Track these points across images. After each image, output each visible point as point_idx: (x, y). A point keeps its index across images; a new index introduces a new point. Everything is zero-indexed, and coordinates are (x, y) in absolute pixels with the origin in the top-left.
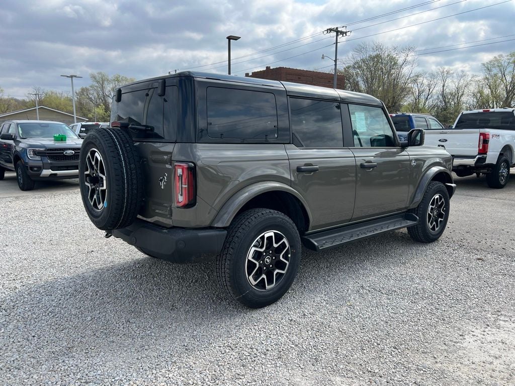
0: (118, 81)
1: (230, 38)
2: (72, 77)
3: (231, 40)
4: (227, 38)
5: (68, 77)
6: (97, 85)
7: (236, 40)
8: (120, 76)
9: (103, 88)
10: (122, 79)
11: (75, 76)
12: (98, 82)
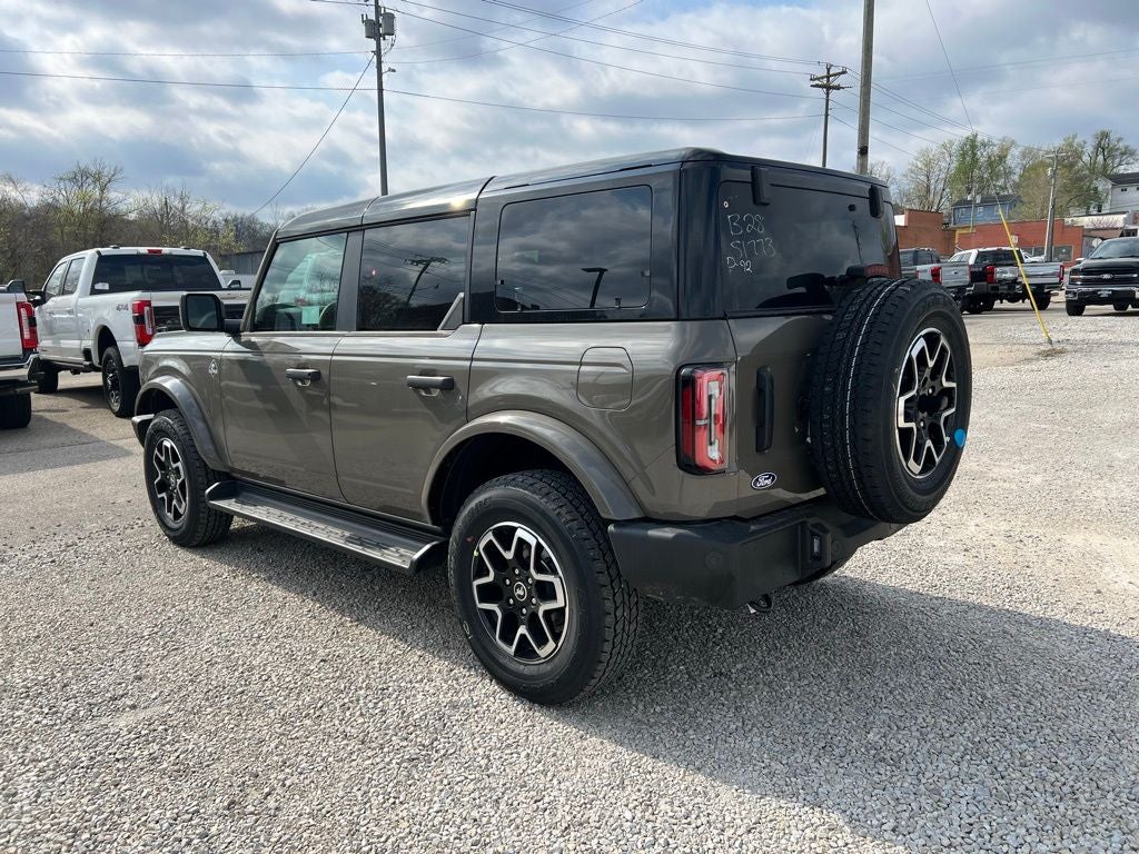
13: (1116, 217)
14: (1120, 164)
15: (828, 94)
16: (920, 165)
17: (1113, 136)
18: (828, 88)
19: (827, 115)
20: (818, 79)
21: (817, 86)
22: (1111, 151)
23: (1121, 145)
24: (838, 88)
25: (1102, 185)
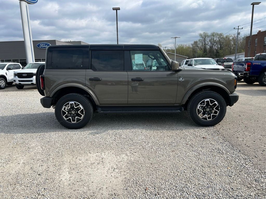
0: (213, 36)
1: (253, 4)
2: (175, 38)
3: (254, 5)
4: (252, 4)
5: (174, 38)
6: (202, 39)
7: (258, 4)
8: (214, 33)
9: (205, 40)
10: (215, 34)
11: (177, 37)
12: (202, 37)
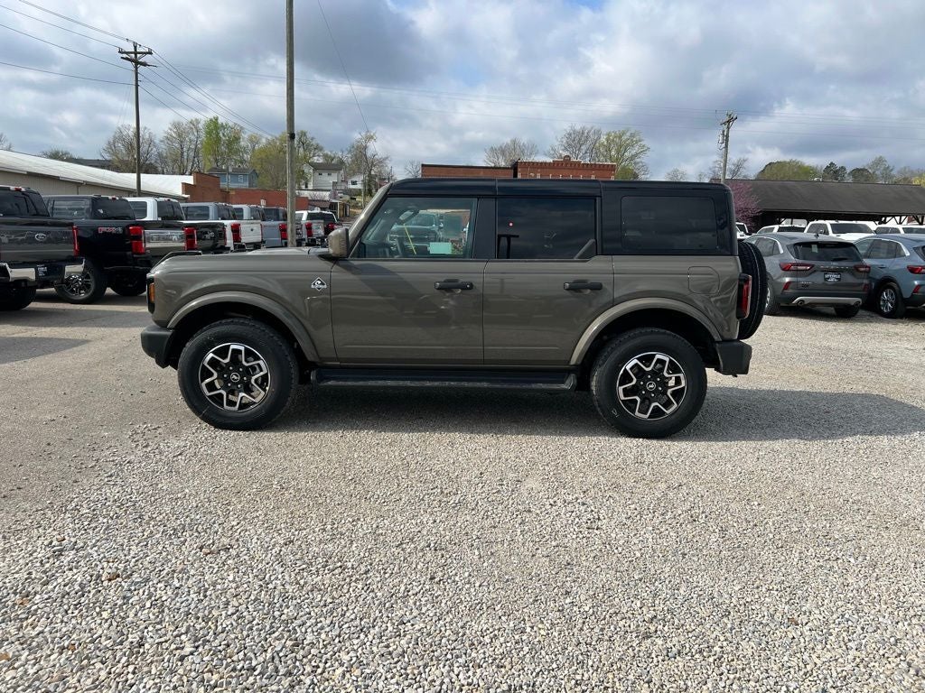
13: (324, 193)
14: (314, 156)
15: (137, 68)
16: (174, 135)
17: (309, 135)
18: (137, 63)
19: (137, 86)
20: (127, 53)
21: (127, 59)
22: (308, 145)
23: (314, 143)
24: (145, 64)
25: (308, 170)
